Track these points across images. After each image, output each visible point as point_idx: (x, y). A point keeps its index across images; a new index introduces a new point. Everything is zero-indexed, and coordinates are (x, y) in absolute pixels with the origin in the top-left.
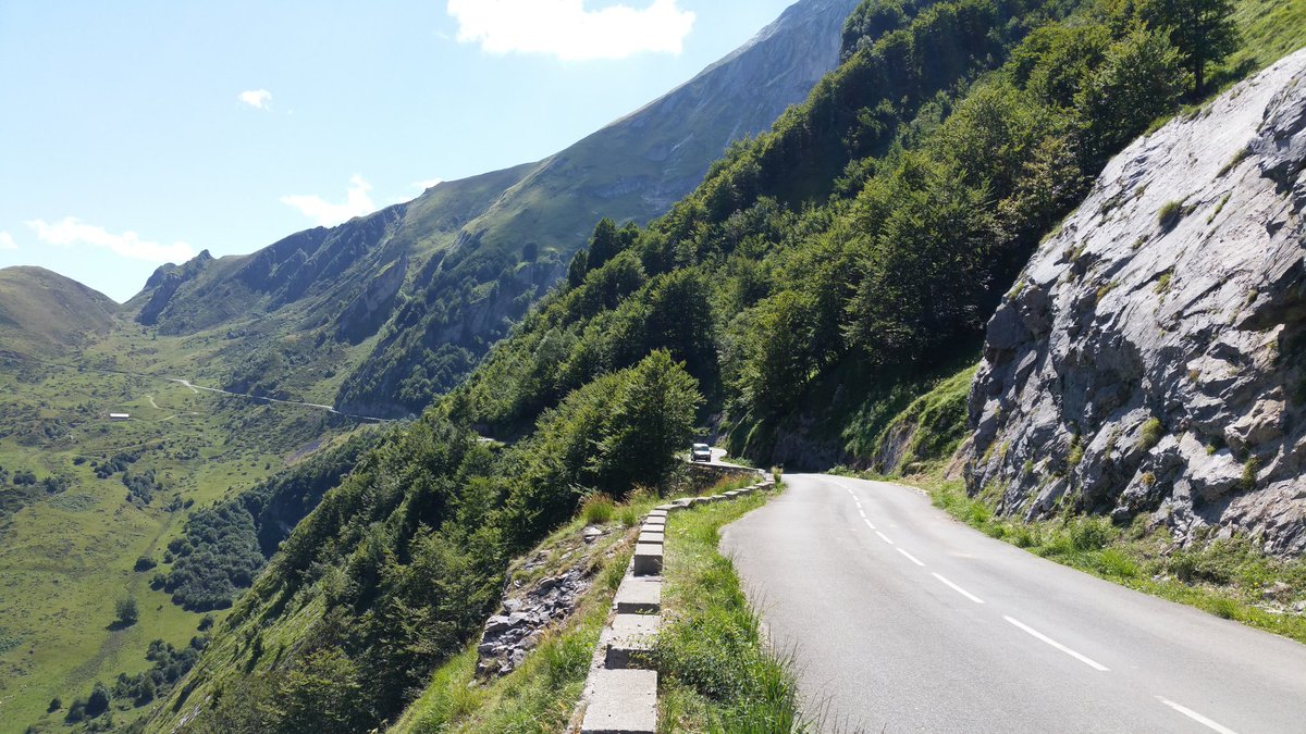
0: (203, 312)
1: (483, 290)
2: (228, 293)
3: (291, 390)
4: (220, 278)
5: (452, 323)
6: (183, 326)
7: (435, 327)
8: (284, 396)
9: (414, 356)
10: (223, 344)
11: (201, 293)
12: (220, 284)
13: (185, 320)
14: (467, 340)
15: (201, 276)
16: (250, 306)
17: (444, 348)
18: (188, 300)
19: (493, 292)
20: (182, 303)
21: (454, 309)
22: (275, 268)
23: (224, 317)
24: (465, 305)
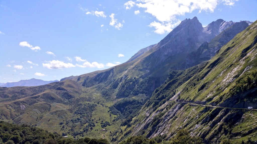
0: (90, 84)
2: (93, 82)
4: (91, 80)
6: (88, 86)
7: (127, 88)
8: (110, 95)
9: (125, 91)
10: (96, 89)
13: (89, 85)
14: (130, 89)
15: (88, 80)
16: (96, 83)
17: (128, 90)
18: (88, 83)
19: (132, 84)
21: (128, 85)
22: (98, 78)
23: (93, 85)
24: (129, 85)
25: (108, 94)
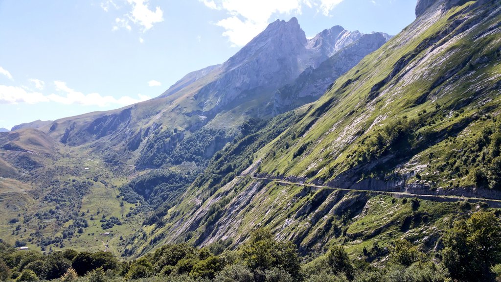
0: (79, 140)
1: (168, 140)
2: (84, 134)
3: (123, 162)
4: (81, 130)
5: (162, 148)
6: (75, 144)
7: (158, 149)
8: (122, 164)
9: (155, 155)
10: (91, 150)
11: (77, 134)
12: (81, 132)
13: (75, 142)
14: (165, 151)
15: (75, 130)
16: (91, 138)
17: (161, 153)
18: (74, 136)
20: (72, 137)
21: (162, 145)
22: (95, 127)
23: (85, 141)
24: (164, 144)
25: (118, 161)
